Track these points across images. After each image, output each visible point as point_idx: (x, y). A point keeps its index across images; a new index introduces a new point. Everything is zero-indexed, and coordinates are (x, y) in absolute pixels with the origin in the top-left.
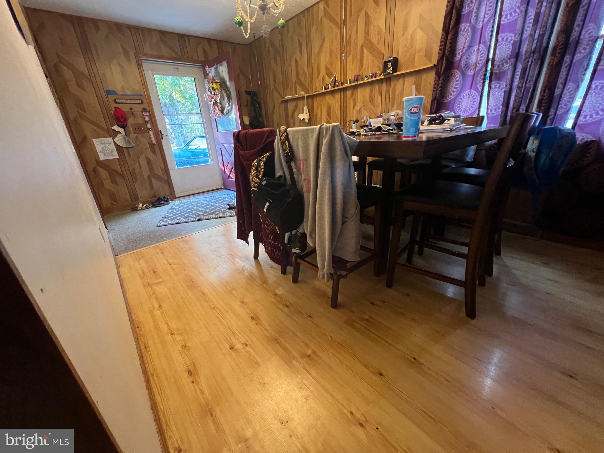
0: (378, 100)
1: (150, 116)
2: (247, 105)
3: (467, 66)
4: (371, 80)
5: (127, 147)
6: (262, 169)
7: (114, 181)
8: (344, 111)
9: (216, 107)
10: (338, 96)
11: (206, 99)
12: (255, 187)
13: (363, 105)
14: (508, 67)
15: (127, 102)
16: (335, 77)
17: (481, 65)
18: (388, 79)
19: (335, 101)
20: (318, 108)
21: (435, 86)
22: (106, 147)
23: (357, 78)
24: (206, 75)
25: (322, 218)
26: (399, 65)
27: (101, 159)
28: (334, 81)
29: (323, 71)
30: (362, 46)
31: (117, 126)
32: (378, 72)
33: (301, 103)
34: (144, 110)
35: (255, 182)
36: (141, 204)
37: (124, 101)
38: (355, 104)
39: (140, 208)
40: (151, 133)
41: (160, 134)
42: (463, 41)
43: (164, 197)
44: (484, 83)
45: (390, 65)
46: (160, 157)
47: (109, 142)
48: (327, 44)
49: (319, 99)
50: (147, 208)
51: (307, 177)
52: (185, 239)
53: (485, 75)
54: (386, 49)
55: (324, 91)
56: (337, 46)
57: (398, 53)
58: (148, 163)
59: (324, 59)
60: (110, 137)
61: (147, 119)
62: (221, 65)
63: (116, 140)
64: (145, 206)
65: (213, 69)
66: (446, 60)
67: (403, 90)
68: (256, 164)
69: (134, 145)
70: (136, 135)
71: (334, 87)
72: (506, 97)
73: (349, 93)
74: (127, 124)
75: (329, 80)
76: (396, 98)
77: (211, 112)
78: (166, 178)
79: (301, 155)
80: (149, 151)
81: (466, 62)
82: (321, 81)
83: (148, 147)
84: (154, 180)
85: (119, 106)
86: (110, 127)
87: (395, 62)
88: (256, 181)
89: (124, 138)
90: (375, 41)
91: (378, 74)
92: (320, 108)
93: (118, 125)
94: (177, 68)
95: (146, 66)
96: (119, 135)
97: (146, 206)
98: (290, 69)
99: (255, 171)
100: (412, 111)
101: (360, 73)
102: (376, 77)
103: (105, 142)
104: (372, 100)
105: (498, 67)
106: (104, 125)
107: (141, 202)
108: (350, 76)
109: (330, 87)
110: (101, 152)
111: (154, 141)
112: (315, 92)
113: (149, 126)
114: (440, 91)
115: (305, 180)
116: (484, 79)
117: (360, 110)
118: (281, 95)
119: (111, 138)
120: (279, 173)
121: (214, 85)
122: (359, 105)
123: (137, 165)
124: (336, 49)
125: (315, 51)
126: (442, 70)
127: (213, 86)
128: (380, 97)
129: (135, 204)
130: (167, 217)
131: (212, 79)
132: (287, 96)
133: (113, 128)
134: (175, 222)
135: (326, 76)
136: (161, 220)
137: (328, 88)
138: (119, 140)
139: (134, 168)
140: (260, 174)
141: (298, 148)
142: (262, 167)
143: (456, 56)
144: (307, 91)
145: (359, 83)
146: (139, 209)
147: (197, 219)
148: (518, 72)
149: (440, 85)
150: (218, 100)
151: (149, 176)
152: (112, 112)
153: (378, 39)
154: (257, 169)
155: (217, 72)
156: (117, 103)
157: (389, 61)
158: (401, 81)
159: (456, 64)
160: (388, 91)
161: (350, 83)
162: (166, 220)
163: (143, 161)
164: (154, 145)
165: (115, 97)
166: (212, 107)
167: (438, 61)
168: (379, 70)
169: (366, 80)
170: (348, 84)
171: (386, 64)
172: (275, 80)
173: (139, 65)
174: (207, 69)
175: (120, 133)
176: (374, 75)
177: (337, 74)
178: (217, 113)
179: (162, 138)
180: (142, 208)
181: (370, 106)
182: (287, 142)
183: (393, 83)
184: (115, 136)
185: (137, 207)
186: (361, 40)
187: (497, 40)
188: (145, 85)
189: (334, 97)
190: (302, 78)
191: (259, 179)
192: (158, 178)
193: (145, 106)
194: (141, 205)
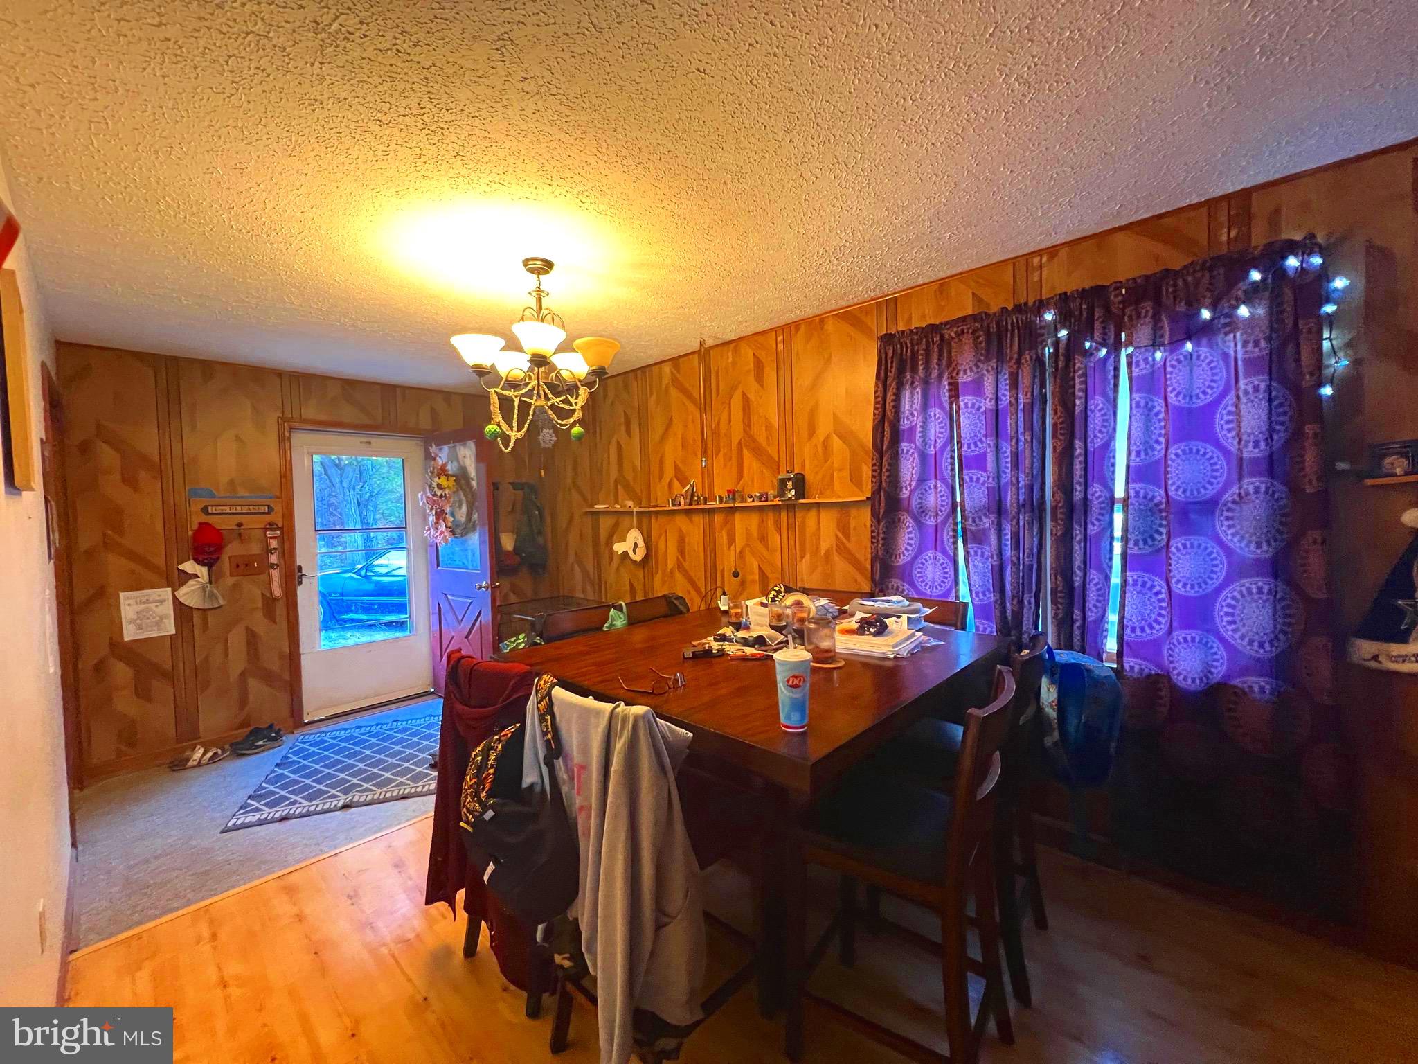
0: (775, 539)
1: (281, 539)
2: (513, 511)
3: (923, 511)
4: (757, 503)
5: (206, 607)
6: (489, 774)
7: (142, 692)
8: (711, 550)
9: (441, 521)
10: (698, 519)
11: (421, 503)
12: (467, 822)
13: (748, 545)
14: (987, 522)
15: (233, 511)
16: (693, 486)
17: (945, 513)
18: (790, 507)
19: (694, 530)
20: (660, 537)
21: (874, 534)
22: (148, 610)
23: (732, 494)
24: (429, 457)
25: (609, 917)
26: (807, 487)
27: (127, 638)
28: (689, 493)
29: (669, 472)
30: (740, 443)
31: (192, 561)
32: (771, 493)
33: (626, 520)
34: (271, 526)
35: (468, 810)
36: (202, 751)
37: (227, 509)
38: (732, 540)
39: (195, 763)
40: (275, 574)
41: (298, 574)
42: (909, 469)
43: (271, 726)
44: (955, 543)
45: (790, 484)
46: (285, 625)
47: (161, 598)
48: (678, 428)
49: (662, 519)
50: (213, 759)
51: (585, 804)
52: (293, 878)
53: (955, 531)
54: (783, 455)
55: (671, 508)
56: (694, 433)
57: (803, 466)
58: (249, 643)
59: (671, 453)
60: (168, 586)
61: (273, 544)
62: (464, 445)
63: (182, 593)
64: (210, 754)
65: (446, 448)
66: (885, 496)
67: (819, 529)
68: (479, 758)
69: (222, 602)
70: (235, 579)
71: (690, 504)
72: (997, 576)
73: (718, 518)
74: (218, 558)
75: (679, 489)
76: (807, 541)
77: (429, 529)
78: (287, 677)
79: (575, 754)
80: (259, 615)
81: (920, 503)
82: (666, 488)
83: (260, 604)
84: (253, 683)
85: (212, 520)
86: (175, 562)
87: (800, 483)
88: (471, 806)
89: (204, 589)
90: (762, 440)
91: (771, 497)
92: (663, 536)
93: (197, 561)
94: (370, 443)
95: (298, 439)
96: (191, 582)
97: (216, 754)
98: (606, 456)
99: (474, 781)
100: (791, 683)
101: (739, 488)
102: (767, 500)
103: (151, 599)
104: (763, 538)
105: (974, 521)
106: (160, 561)
107: (203, 744)
108: (720, 491)
109: (682, 503)
110: (132, 621)
111: (277, 592)
112: (654, 507)
113: (274, 559)
114: (883, 545)
115: (582, 808)
116: (955, 537)
117: (741, 552)
118: (585, 499)
119: (169, 589)
120: (529, 778)
121: (443, 481)
122: (740, 542)
123: (219, 648)
124: (694, 439)
125: (655, 435)
126: (882, 511)
127: (440, 482)
128: (777, 536)
129: (184, 750)
130: (260, 796)
131: (441, 469)
132: (598, 504)
133: (180, 567)
134: (277, 815)
135: (676, 481)
136: (241, 808)
137: (680, 505)
138: (189, 594)
139: (207, 659)
140: (483, 789)
141: (571, 737)
142: (491, 771)
143: (901, 490)
144: (638, 502)
145: (737, 505)
146: (190, 763)
147: (340, 804)
148: (1006, 534)
149: (882, 536)
150: (448, 509)
151: (243, 674)
152: (190, 533)
153: (768, 438)
154: (477, 776)
155: (454, 457)
156: (207, 513)
157: (789, 479)
158: (813, 513)
159: (905, 503)
160: (792, 526)
161: (721, 501)
162: (256, 804)
163: (237, 639)
164: (275, 600)
165: (207, 502)
166: (431, 519)
167: (873, 493)
168: (773, 489)
169: (749, 502)
170: (717, 504)
171: (783, 482)
172: (575, 469)
173: (284, 442)
174: (433, 449)
175: (196, 576)
176: (763, 497)
177: (696, 480)
178: (442, 533)
179: (300, 583)
180: (199, 762)
181: (760, 547)
182: (548, 717)
183: (799, 515)
184: (181, 585)
185: (188, 760)
186: (737, 434)
187: (961, 479)
188: (285, 476)
189: (691, 521)
190: (629, 476)
191: (479, 801)
192: (268, 677)
193: (277, 518)
194: (199, 752)
